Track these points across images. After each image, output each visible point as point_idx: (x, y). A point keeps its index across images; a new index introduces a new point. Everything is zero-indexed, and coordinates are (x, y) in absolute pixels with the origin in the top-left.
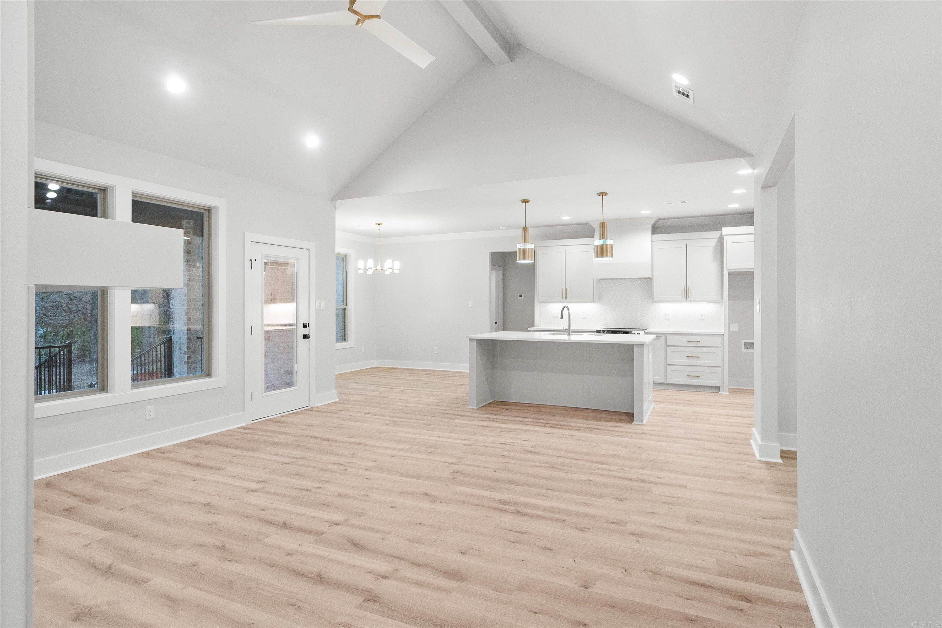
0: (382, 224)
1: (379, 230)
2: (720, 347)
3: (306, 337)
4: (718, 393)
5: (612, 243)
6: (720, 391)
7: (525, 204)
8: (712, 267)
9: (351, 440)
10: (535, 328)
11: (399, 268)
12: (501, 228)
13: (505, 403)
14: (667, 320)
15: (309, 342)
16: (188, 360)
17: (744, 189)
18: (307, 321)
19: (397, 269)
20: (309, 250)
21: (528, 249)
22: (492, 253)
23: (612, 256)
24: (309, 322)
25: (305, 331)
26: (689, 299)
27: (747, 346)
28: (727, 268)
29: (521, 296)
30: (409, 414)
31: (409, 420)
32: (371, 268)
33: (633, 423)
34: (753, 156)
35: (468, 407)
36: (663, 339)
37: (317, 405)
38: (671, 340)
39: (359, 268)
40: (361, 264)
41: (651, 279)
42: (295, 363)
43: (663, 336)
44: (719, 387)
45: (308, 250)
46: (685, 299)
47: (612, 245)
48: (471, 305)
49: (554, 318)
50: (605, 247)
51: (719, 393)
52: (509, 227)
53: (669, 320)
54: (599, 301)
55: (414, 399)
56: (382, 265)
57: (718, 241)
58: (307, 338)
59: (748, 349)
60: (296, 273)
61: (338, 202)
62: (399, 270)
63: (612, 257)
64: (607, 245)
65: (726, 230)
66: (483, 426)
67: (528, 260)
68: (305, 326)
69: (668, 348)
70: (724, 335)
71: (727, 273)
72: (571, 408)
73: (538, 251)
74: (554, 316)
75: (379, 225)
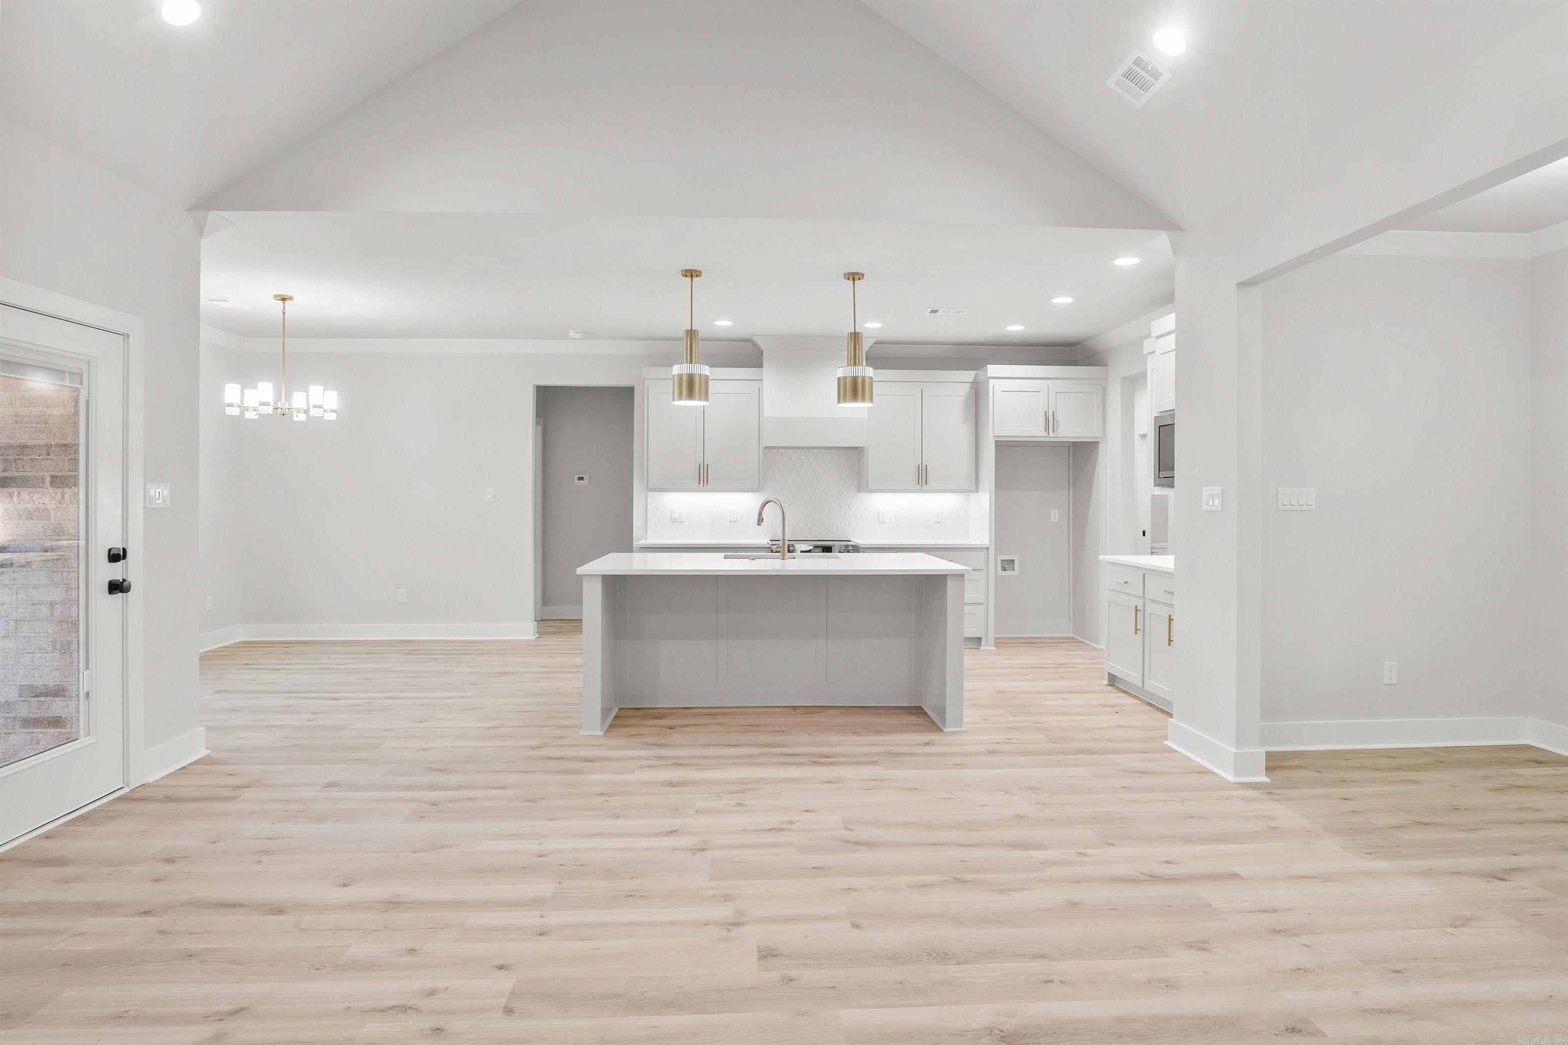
0: (291, 298)
1: (284, 313)
2: (982, 570)
3: (116, 587)
4: (979, 648)
5: (872, 375)
6: (981, 646)
7: (692, 281)
8: (962, 432)
9: (353, 893)
11: (335, 407)
12: (571, 334)
13: (650, 711)
14: (882, 523)
15: (125, 603)
17: (1070, 297)
18: (121, 545)
19: (332, 411)
20: (128, 336)
21: (700, 375)
22: (537, 386)
23: (872, 401)
24: (127, 544)
25: (116, 572)
26: (925, 487)
27: (1004, 566)
28: (995, 435)
29: (581, 479)
30: (448, 771)
31: (471, 794)
32: (267, 404)
33: (946, 730)
34: (1180, 229)
35: (582, 732)
37: (151, 779)
40: (232, 392)
41: (863, 450)
42: (82, 666)
44: (980, 639)
45: (126, 336)
46: (919, 487)
47: (872, 377)
48: (490, 497)
49: (673, 522)
50: (860, 381)
51: (981, 648)
52: (588, 335)
53: (887, 523)
55: (419, 725)
56: (288, 398)
57: (971, 388)
58: (122, 592)
59: (1005, 570)
60: (88, 401)
61: (213, 217)
62: (336, 414)
63: (872, 403)
64: (863, 378)
65: (993, 370)
66: (672, 784)
67: (700, 399)
68: (115, 557)
70: (988, 548)
71: (994, 443)
72: (795, 708)
73: (648, 387)
74: (675, 517)
75: (283, 300)
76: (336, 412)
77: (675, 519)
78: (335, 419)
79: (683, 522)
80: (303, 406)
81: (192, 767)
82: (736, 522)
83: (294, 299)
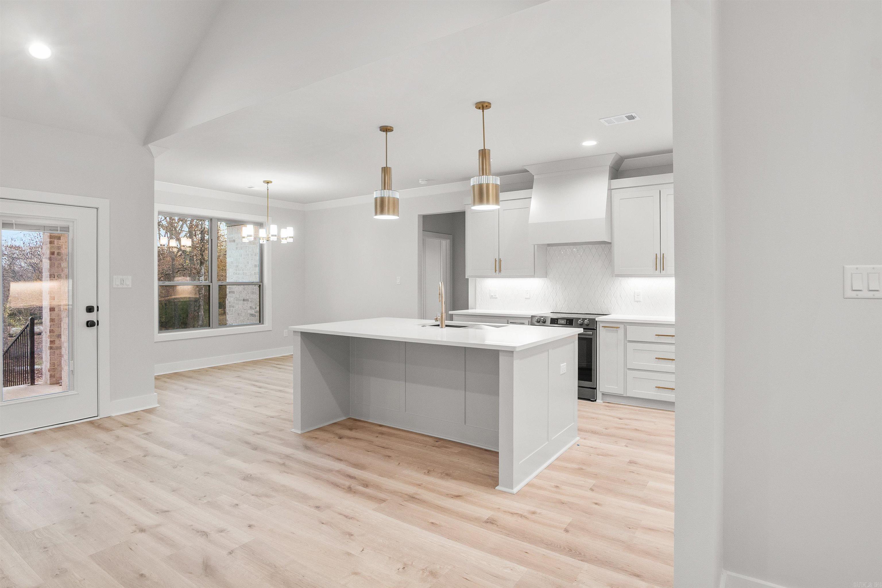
0: (271, 182)
1: (268, 190)
3: (90, 324)
7: (386, 134)
10: (470, 311)
11: (292, 236)
14: (637, 302)
15: (97, 332)
16: (52, 345)
18: (97, 304)
19: (290, 237)
20: (97, 208)
21: (390, 198)
22: (423, 216)
24: (101, 303)
25: (92, 316)
26: (663, 272)
32: (251, 236)
33: (497, 488)
35: (293, 430)
36: (621, 331)
37: (113, 415)
38: (633, 333)
39: (243, 235)
41: (610, 243)
42: (69, 358)
43: (622, 326)
46: (658, 272)
49: (491, 298)
53: (640, 302)
54: (545, 275)
62: (292, 239)
67: (389, 214)
68: (90, 309)
69: (629, 344)
74: (492, 295)
75: (267, 183)
76: (293, 238)
77: (492, 296)
78: (292, 241)
79: (497, 298)
80: (265, 236)
81: (141, 412)
82: (529, 299)
83: (273, 182)
